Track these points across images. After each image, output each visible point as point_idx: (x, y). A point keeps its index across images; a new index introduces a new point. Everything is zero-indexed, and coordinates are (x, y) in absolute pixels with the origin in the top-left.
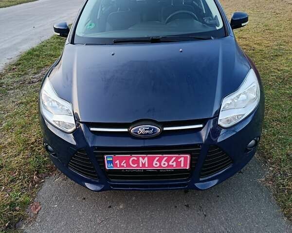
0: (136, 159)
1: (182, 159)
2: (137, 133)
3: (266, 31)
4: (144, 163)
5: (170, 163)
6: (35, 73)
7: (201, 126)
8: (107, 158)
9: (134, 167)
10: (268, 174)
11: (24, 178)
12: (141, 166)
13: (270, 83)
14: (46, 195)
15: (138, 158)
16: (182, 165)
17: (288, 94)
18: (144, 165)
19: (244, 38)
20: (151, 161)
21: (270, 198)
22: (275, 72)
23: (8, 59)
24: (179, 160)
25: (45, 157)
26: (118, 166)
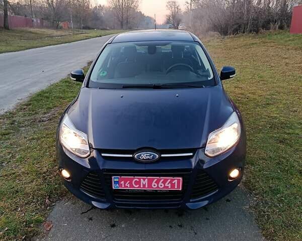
0: (138, 180)
1: (176, 181)
2: (140, 158)
3: (261, 82)
4: (144, 184)
5: (166, 185)
6: (45, 113)
7: (191, 154)
8: (115, 179)
9: (136, 187)
10: (253, 203)
11: (38, 201)
12: (142, 187)
13: (261, 128)
14: (57, 215)
15: (140, 179)
16: (176, 187)
17: (276, 137)
18: (144, 186)
19: (240, 88)
20: (150, 182)
21: (252, 221)
22: (265, 119)
23: (18, 99)
24: (173, 182)
25: (56, 184)
26: (123, 186)
